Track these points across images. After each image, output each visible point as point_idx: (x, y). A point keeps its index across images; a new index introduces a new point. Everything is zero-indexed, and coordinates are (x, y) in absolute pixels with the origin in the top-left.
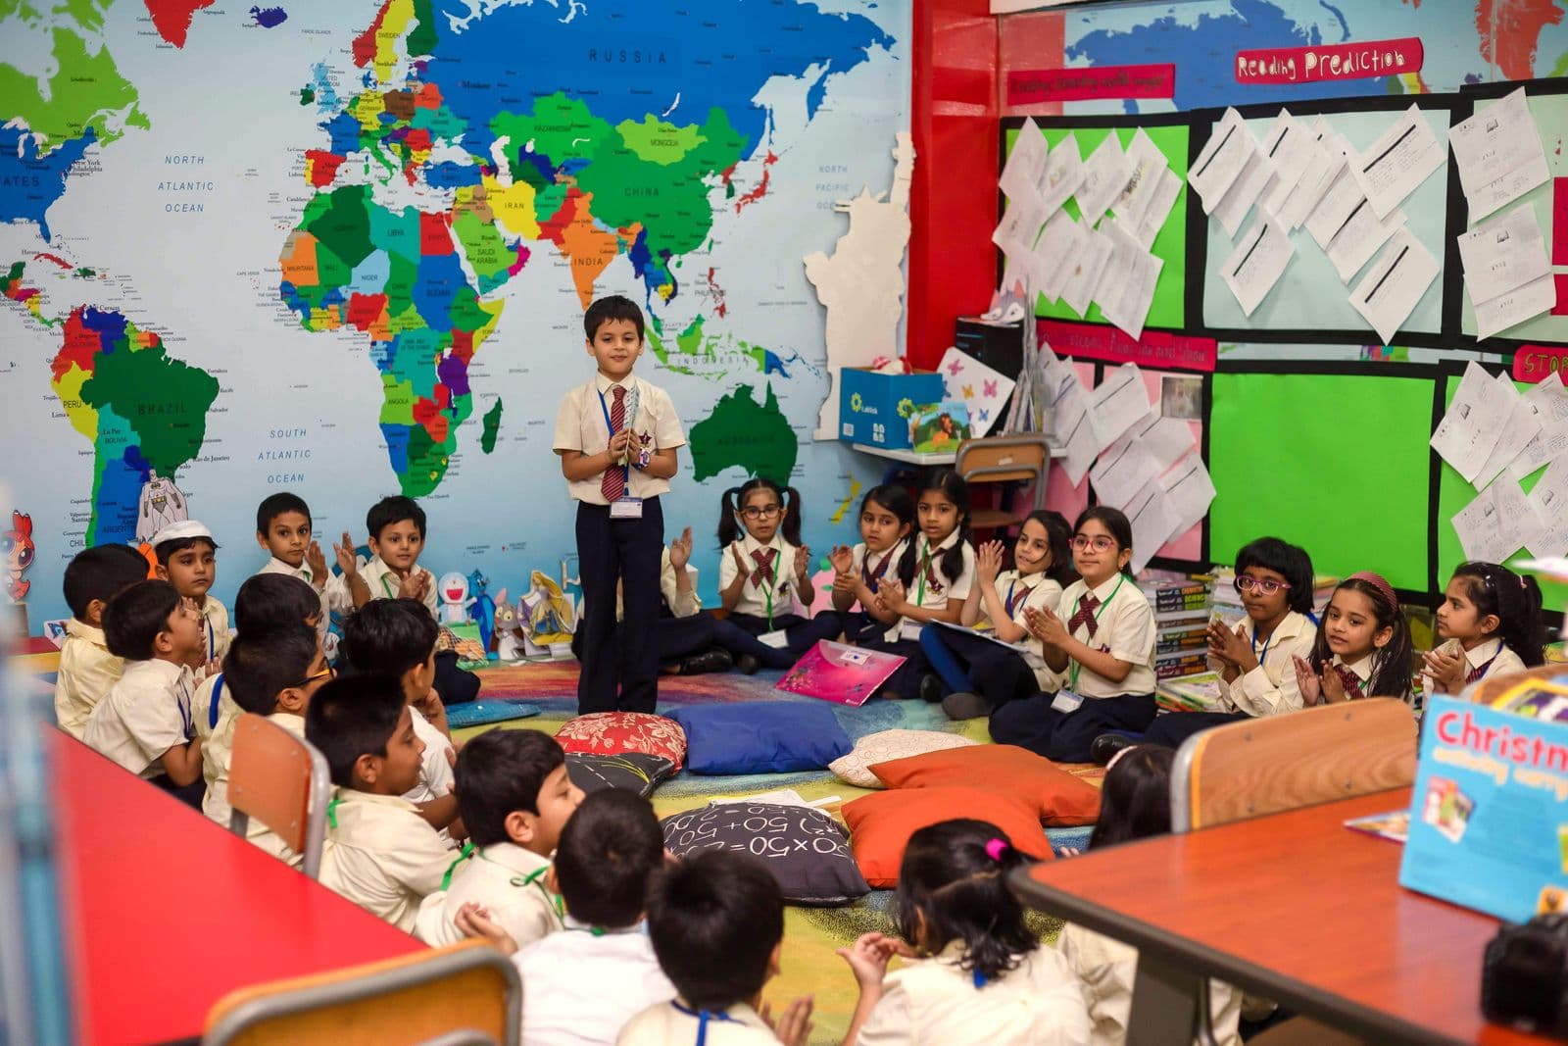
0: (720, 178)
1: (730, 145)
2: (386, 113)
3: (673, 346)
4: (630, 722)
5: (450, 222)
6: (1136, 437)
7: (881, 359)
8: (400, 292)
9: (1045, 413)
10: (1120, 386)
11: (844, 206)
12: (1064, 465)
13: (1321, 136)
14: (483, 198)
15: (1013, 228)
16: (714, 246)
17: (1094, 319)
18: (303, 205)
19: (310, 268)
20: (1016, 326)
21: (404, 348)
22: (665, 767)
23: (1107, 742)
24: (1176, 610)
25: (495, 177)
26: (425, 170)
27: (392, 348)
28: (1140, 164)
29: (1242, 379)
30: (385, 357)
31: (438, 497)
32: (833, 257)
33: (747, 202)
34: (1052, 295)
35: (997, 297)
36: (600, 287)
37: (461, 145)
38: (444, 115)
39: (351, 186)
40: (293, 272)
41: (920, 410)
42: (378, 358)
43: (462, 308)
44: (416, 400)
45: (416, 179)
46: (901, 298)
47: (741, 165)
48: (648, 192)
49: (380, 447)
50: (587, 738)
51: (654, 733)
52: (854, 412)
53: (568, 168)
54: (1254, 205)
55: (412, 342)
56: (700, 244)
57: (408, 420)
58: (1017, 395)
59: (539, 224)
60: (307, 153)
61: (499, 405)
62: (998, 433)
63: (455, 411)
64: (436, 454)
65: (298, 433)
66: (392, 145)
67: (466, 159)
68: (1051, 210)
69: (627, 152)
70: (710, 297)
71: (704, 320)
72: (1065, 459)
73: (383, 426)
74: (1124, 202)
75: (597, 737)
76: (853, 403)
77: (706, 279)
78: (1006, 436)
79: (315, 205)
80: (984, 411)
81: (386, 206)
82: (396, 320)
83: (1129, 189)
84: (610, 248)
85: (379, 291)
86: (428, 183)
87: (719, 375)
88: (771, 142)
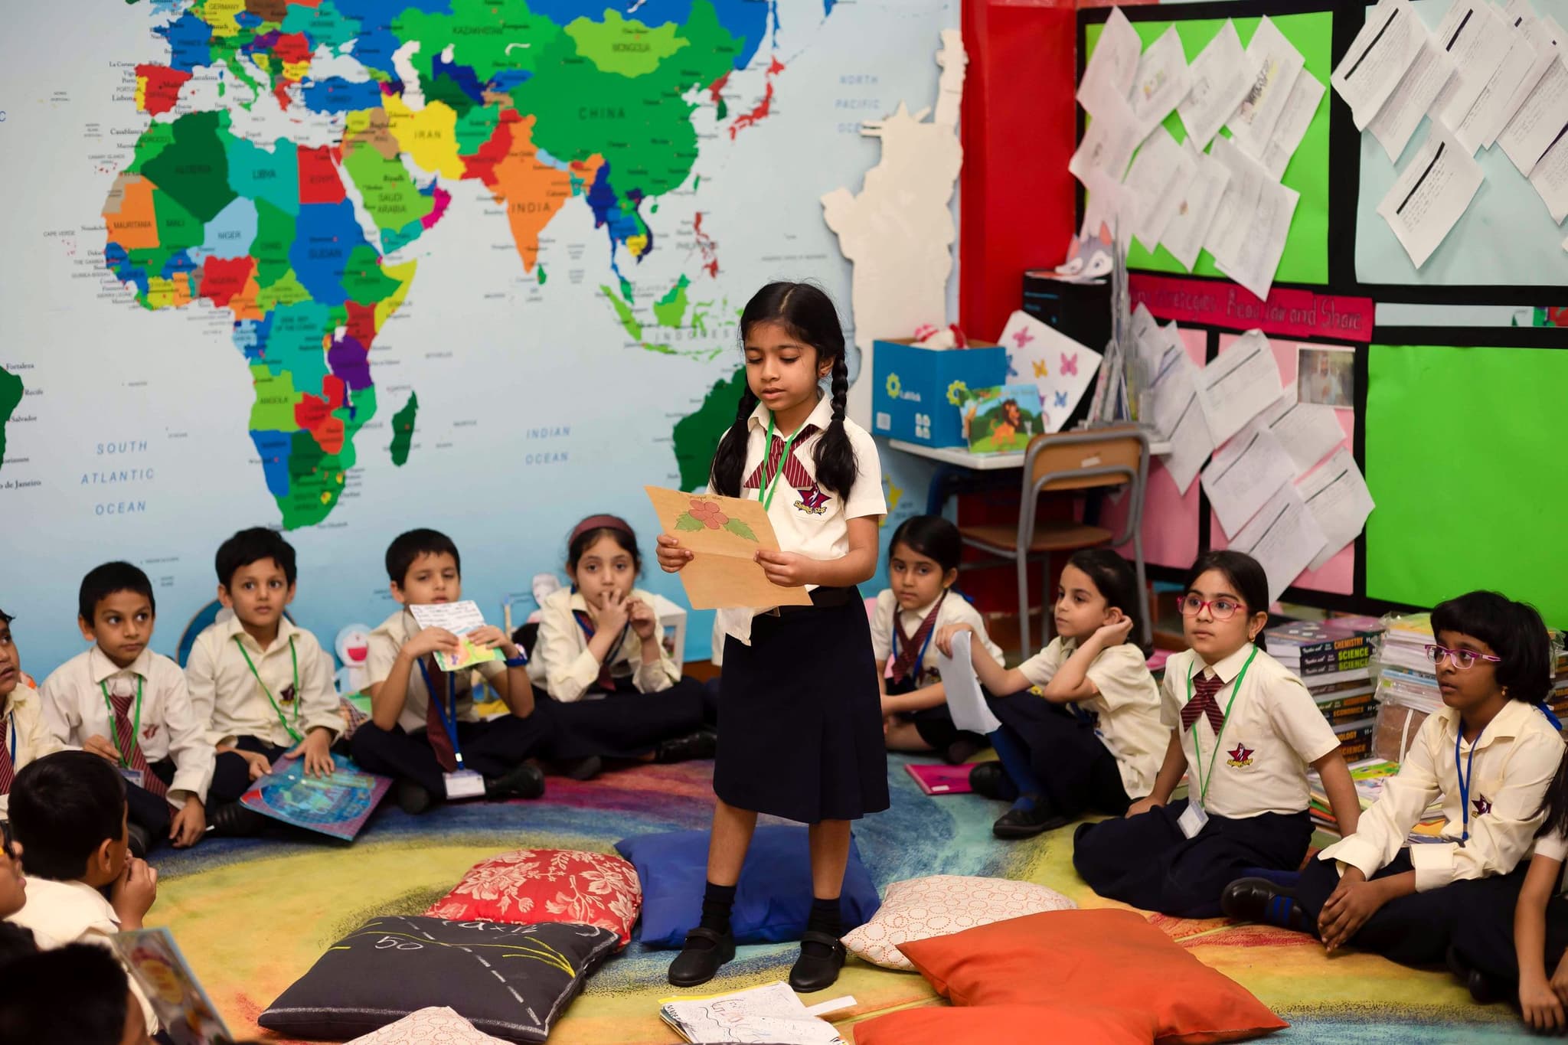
0: (707, 94)
1: (722, 49)
2: (245, 12)
3: (649, 317)
4: (559, 869)
5: (339, 159)
6: (1263, 427)
7: (926, 327)
8: (274, 255)
9: (1141, 397)
10: (1241, 361)
11: (874, 128)
12: (1168, 465)
13: (1520, 20)
14: (384, 126)
15: (1096, 153)
16: (701, 184)
17: (1205, 271)
18: (134, 139)
19: (145, 225)
20: (1102, 282)
21: (279, 329)
22: (604, 945)
23: (1245, 890)
24: (1326, 672)
25: (401, 97)
26: (303, 89)
27: (263, 329)
28: (1267, 66)
29: (1410, 353)
30: (254, 342)
31: (332, 526)
32: (861, 196)
33: (744, 125)
34: (1150, 241)
35: (1076, 243)
36: (548, 241)
37: (353, 54)
38: (327, 14)
39: (200, 113)
40: (121, 230)
41: (977, 396)
42: (245, 343)
43: (358, 273)
44: (299, 398)
45: (290, 101)
46: (950, 248)
47: (735, 76)
48: (611, 113)
49: (251, 462)
50: (495, 897)
51: (592, 888)
52: (890, 398)
53: (500, 83)
54: (1425, 117)
55: (291, 320)
56: (682, 181)
57: (290, 425)
58: (1104, 373)
59: (463, 158)
60: (137, 69)
61: (413, 403)
62: (1080, 422)
63: (353, 411)
64: (330, 469)
65: (137, 446)
66: (256, 56)
67: (360, 73)
68: (1146, 129)
69: (581, 60)
70: (698, 250)
71: (689, 282)
72: (1168, 456)
73: (254, 434)
74: (1243, 117)
75: (510, 896)
76: (889, 386)
77: (691, 227)
78: (1090, 429)
79: (151, 139)
80: (1062, 394)
81: (250, 138)
82: (269, 291)
83: (1251, 99)
84: (558, 189)
85: (243, 253)
86: (307, 106)
87: (711, 353)
88: (775, 45)
